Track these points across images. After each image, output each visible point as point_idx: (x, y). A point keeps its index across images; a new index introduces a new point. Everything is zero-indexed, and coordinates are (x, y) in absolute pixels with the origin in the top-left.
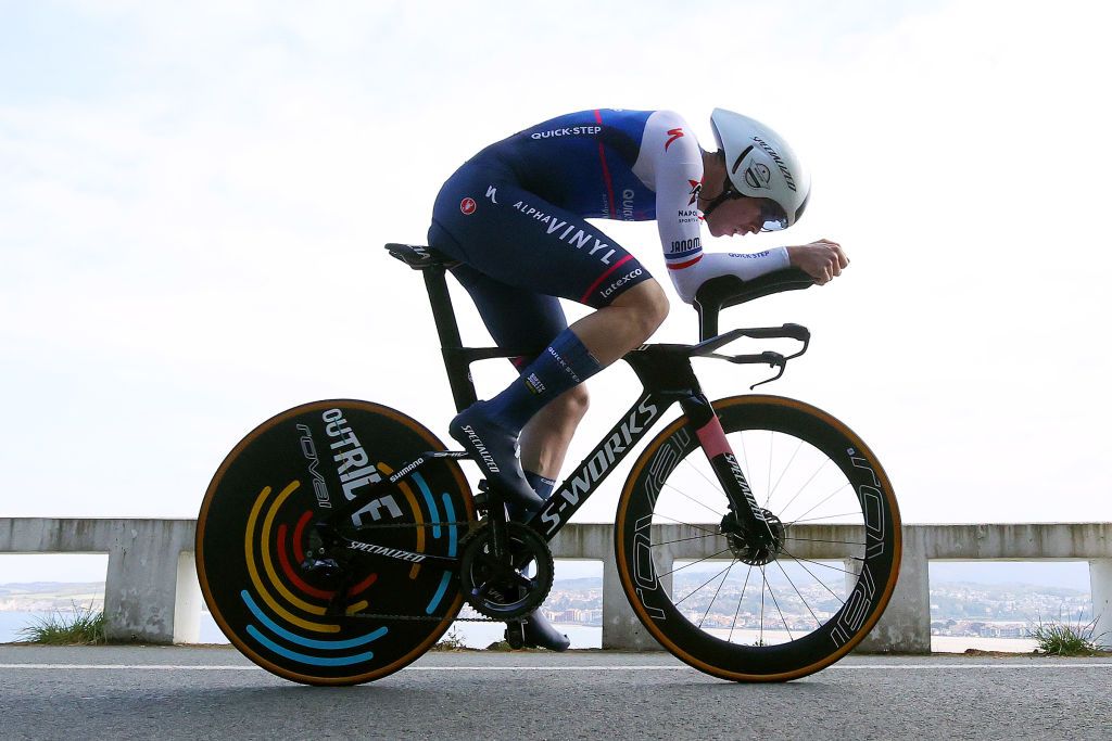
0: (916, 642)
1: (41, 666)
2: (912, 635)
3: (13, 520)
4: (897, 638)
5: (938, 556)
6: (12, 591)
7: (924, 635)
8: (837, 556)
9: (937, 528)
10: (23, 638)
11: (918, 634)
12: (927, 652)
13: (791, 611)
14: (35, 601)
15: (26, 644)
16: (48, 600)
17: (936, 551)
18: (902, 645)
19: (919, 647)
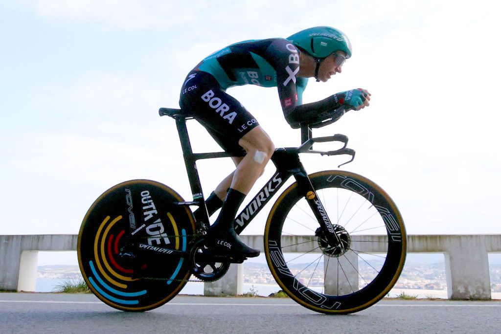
0: (483, 294)
1: (71, 302)
2: (481, 291)
3: (52, 235)
4: (473, 291)
5: (493, 251)
6: (46, 269)
7: (488, 290)
8: (441, 251)
9: (491, 236)
10: (56, 290)
11: (484, 290)
12: (490, 299)
13: (411, 280)
14: (56, 274)
15: (58, 293)
16: (61, 273)
17: (492, 248)
18: (476, 296)
19: (485, 297)
